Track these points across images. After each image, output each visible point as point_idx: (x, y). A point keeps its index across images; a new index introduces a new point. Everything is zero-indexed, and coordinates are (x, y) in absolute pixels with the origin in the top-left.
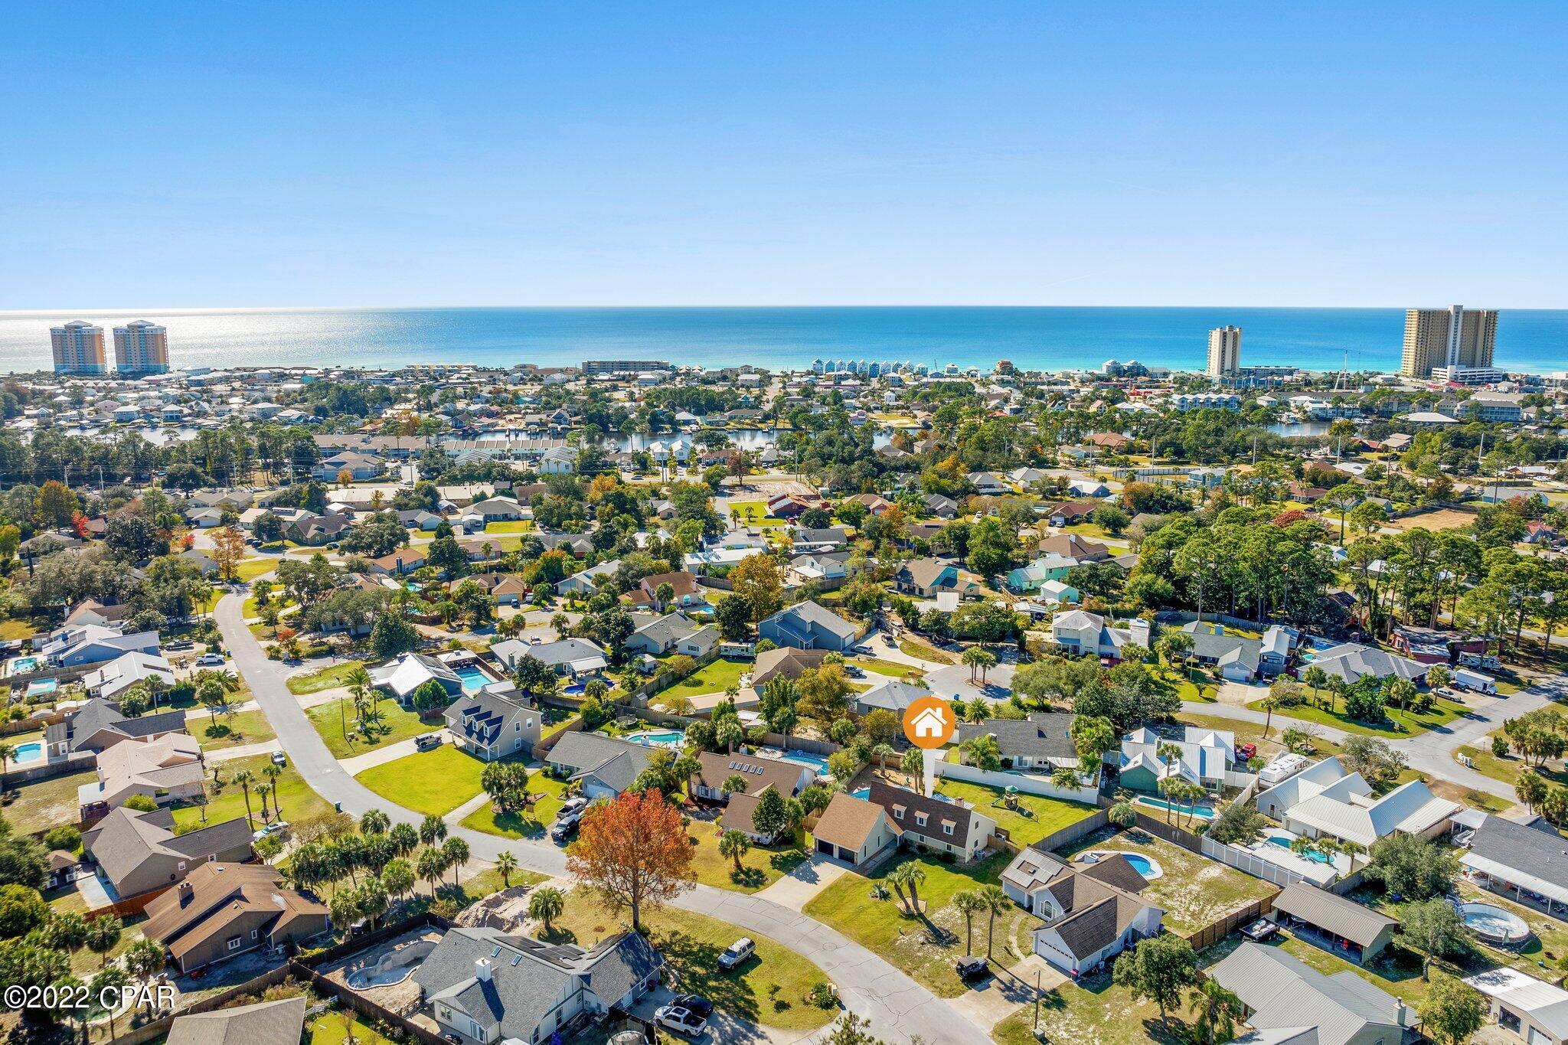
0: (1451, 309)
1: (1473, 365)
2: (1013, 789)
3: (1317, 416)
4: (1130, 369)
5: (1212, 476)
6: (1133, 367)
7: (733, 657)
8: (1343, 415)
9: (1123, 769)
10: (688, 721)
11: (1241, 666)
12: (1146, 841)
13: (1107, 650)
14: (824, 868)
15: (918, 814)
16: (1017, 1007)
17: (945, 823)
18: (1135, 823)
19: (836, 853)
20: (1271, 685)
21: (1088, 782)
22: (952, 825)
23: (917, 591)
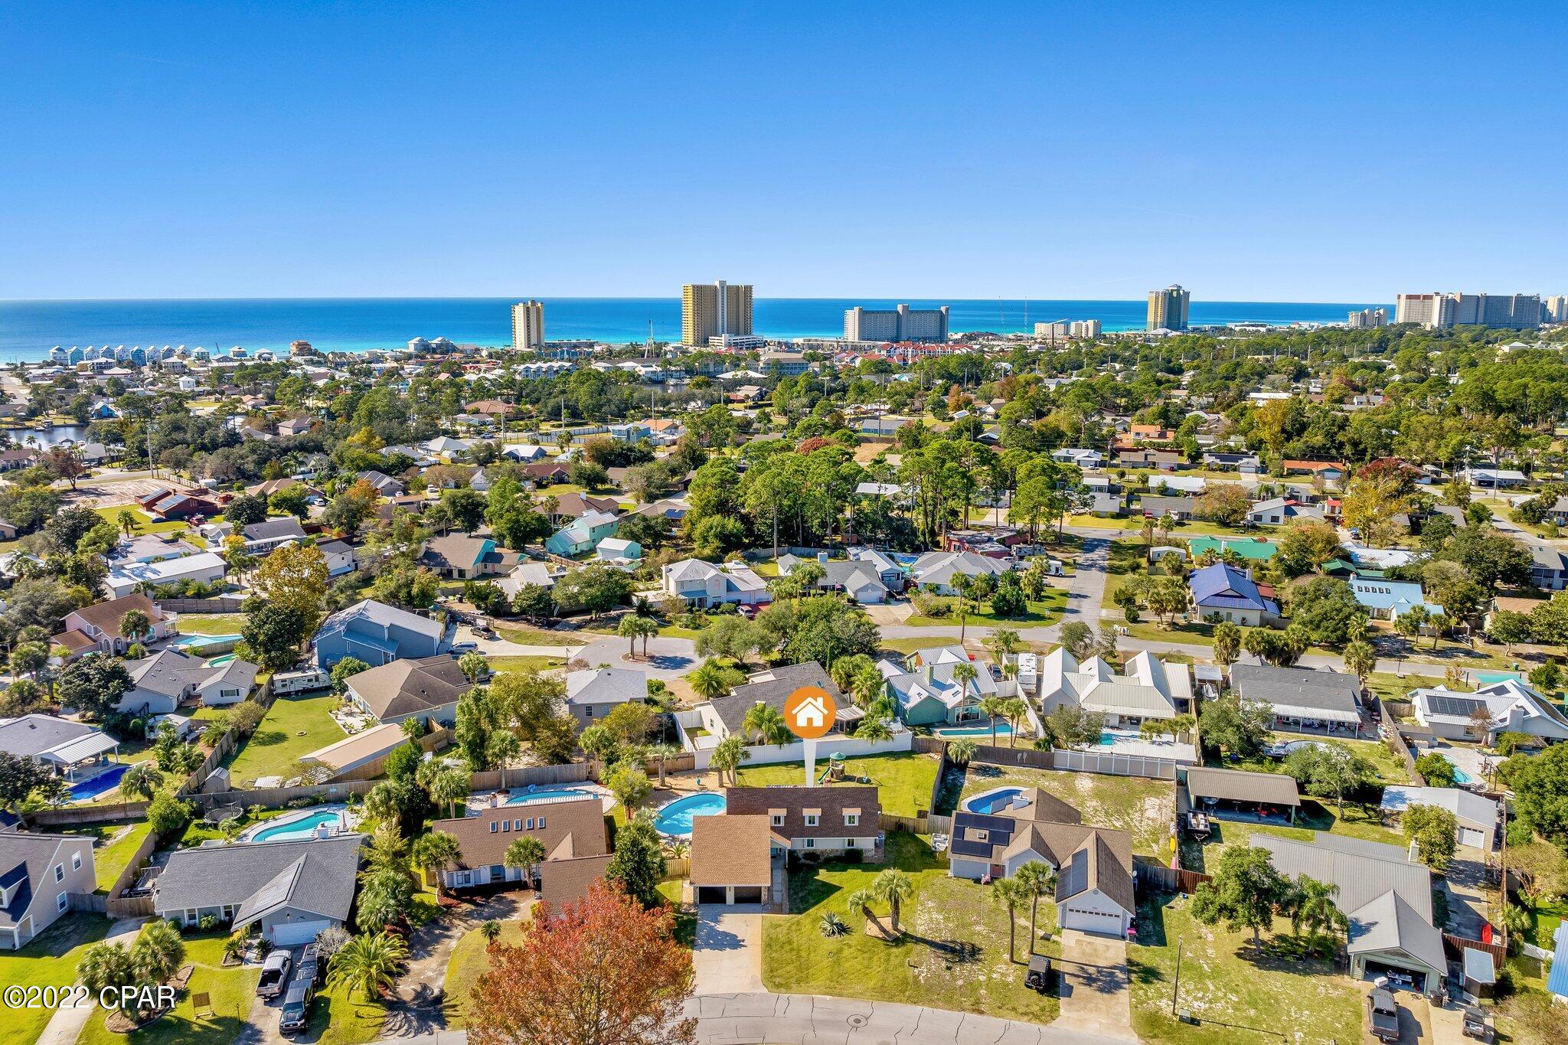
0: (717, 284)
1: (738, 334)
2: (840, 756)
3: (650, 379)
4: (439, 346)
5: (637, 430)
6: (441, 344)
7: (297, 692)
8: (672, 376)
9: (908, 706)
10: (333, 789)
11: (874, 588)
12: (997, 773)
13: (734, 596)
14: (731, 922)
15: (807, 812)
16: (1123, 996)
17: (847, 812)
18: (975, 757)
19: (730, 897)
20: (908, 600)
21: (896, 726)
22: (856, 812)
23: (455, 574)
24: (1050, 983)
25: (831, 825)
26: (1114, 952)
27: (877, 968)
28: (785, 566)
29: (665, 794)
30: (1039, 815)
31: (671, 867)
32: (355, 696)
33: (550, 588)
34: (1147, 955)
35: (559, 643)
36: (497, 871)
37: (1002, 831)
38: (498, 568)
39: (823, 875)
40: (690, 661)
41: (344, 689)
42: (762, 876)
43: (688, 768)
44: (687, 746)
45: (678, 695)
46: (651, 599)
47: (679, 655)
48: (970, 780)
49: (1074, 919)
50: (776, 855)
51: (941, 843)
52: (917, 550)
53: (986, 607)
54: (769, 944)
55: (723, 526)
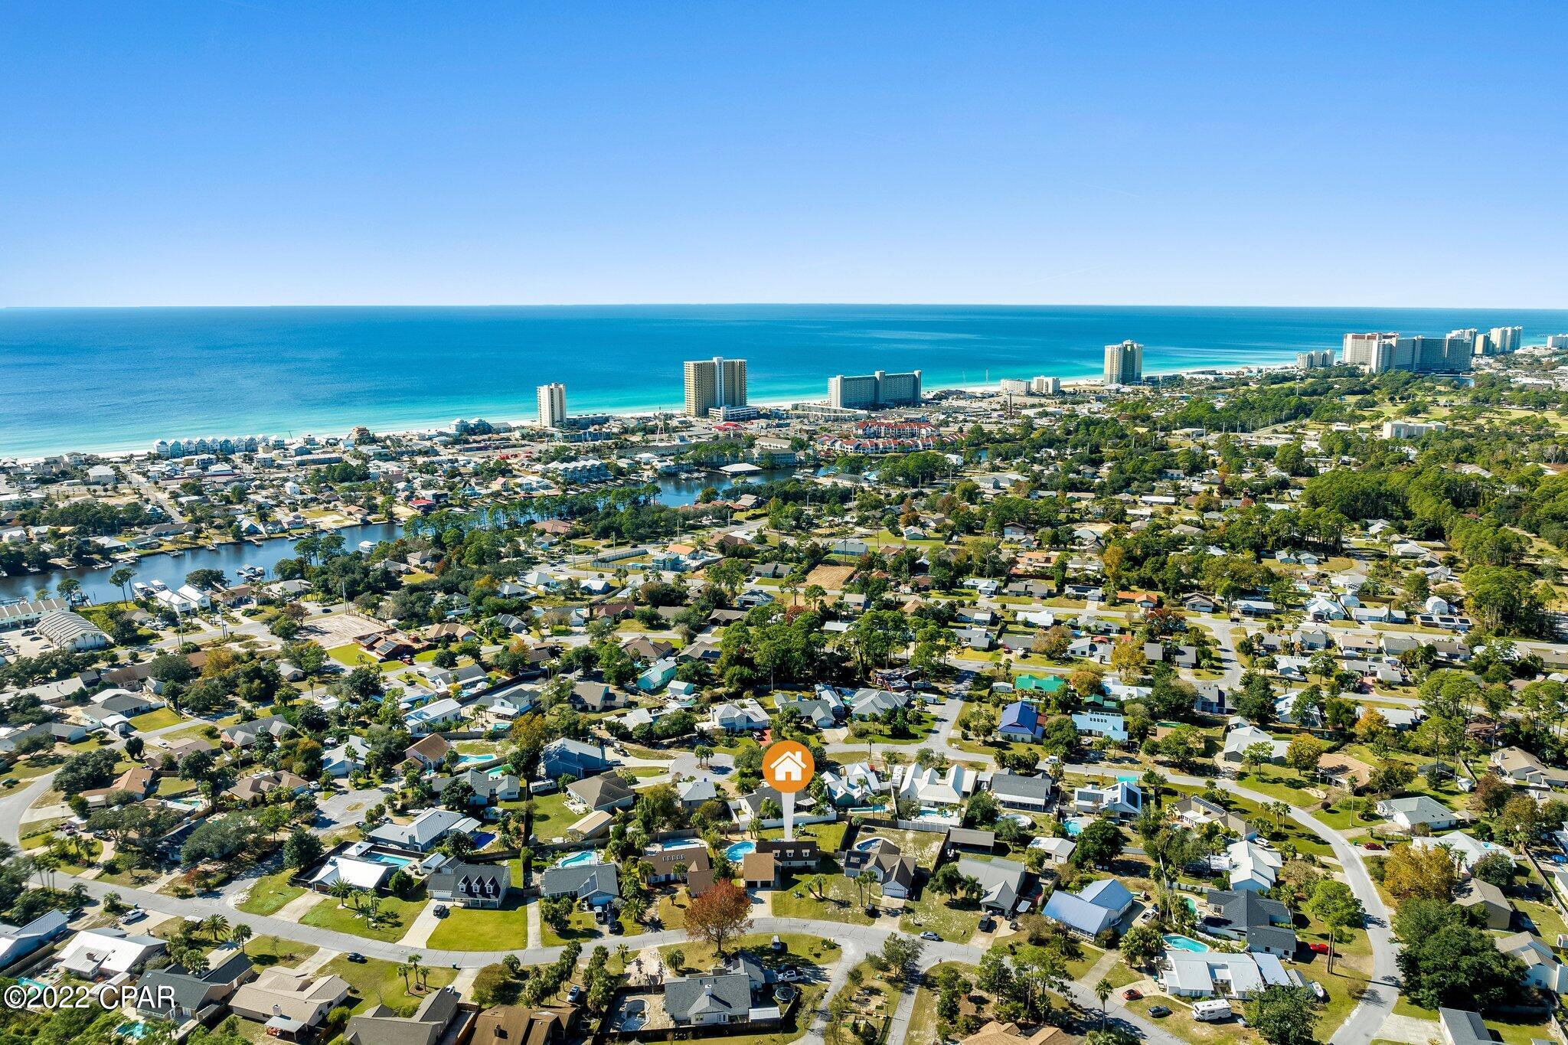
1: (734, 405)
2: (803, 823)
3: (665, 472)
4: (477, 426)
7: (543, 792)
9: (836, 798)
10: (587, 843)
11: (827, 719)
12: (873, 830)
13: (751, 725)
14: (759, 894)
15: (788, 851)
16: (899, 918)
17: (804, 851)
18: (863, 823)
19: (759, 885)
20: (846, 725)
21: (830, 809)
22: (808, 851)
23: (590, 708)
24: (873, 913)
25: (798, 856)
26: (900, 903)
27: (813, 909)
28: (778, 699)
29: (728, 843)
30: (881, 852)
31: (737, 874)
32: (573, 794)
33: (651, 724)
34: (911, 904)
35: (661, 758)
36: (668, 876)
37: (865, 858)
38: (613, 703)
39: (795, 876)
40: (730, 769)
41: (566, 790)
42: (771, 877)
43: (736, 830)
44: (735, 820)
45: (727, 790)
46: (705, 729)
47: (725, 765)
48: (861, 833)
49: (887, 892)
50: (776, 868)
51: (842, 863)
52: (855, 686)
53: (887, 730)
54: (774, 902)
55: (741, 674)
